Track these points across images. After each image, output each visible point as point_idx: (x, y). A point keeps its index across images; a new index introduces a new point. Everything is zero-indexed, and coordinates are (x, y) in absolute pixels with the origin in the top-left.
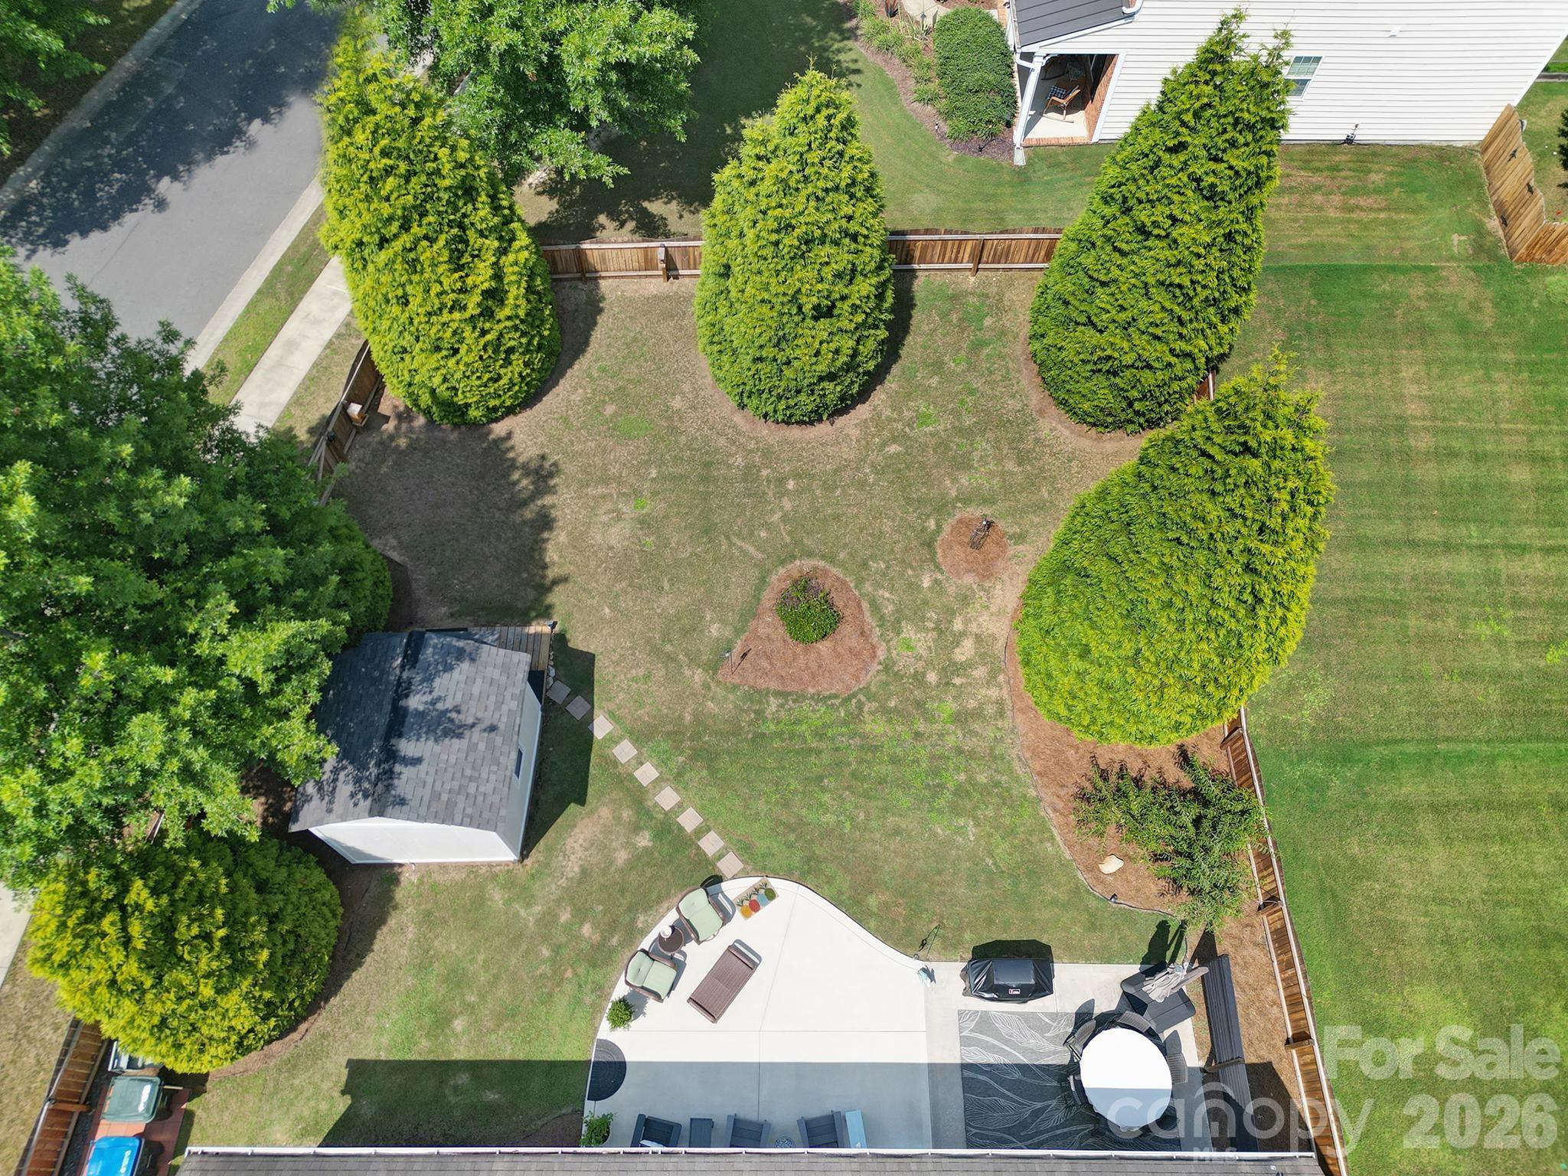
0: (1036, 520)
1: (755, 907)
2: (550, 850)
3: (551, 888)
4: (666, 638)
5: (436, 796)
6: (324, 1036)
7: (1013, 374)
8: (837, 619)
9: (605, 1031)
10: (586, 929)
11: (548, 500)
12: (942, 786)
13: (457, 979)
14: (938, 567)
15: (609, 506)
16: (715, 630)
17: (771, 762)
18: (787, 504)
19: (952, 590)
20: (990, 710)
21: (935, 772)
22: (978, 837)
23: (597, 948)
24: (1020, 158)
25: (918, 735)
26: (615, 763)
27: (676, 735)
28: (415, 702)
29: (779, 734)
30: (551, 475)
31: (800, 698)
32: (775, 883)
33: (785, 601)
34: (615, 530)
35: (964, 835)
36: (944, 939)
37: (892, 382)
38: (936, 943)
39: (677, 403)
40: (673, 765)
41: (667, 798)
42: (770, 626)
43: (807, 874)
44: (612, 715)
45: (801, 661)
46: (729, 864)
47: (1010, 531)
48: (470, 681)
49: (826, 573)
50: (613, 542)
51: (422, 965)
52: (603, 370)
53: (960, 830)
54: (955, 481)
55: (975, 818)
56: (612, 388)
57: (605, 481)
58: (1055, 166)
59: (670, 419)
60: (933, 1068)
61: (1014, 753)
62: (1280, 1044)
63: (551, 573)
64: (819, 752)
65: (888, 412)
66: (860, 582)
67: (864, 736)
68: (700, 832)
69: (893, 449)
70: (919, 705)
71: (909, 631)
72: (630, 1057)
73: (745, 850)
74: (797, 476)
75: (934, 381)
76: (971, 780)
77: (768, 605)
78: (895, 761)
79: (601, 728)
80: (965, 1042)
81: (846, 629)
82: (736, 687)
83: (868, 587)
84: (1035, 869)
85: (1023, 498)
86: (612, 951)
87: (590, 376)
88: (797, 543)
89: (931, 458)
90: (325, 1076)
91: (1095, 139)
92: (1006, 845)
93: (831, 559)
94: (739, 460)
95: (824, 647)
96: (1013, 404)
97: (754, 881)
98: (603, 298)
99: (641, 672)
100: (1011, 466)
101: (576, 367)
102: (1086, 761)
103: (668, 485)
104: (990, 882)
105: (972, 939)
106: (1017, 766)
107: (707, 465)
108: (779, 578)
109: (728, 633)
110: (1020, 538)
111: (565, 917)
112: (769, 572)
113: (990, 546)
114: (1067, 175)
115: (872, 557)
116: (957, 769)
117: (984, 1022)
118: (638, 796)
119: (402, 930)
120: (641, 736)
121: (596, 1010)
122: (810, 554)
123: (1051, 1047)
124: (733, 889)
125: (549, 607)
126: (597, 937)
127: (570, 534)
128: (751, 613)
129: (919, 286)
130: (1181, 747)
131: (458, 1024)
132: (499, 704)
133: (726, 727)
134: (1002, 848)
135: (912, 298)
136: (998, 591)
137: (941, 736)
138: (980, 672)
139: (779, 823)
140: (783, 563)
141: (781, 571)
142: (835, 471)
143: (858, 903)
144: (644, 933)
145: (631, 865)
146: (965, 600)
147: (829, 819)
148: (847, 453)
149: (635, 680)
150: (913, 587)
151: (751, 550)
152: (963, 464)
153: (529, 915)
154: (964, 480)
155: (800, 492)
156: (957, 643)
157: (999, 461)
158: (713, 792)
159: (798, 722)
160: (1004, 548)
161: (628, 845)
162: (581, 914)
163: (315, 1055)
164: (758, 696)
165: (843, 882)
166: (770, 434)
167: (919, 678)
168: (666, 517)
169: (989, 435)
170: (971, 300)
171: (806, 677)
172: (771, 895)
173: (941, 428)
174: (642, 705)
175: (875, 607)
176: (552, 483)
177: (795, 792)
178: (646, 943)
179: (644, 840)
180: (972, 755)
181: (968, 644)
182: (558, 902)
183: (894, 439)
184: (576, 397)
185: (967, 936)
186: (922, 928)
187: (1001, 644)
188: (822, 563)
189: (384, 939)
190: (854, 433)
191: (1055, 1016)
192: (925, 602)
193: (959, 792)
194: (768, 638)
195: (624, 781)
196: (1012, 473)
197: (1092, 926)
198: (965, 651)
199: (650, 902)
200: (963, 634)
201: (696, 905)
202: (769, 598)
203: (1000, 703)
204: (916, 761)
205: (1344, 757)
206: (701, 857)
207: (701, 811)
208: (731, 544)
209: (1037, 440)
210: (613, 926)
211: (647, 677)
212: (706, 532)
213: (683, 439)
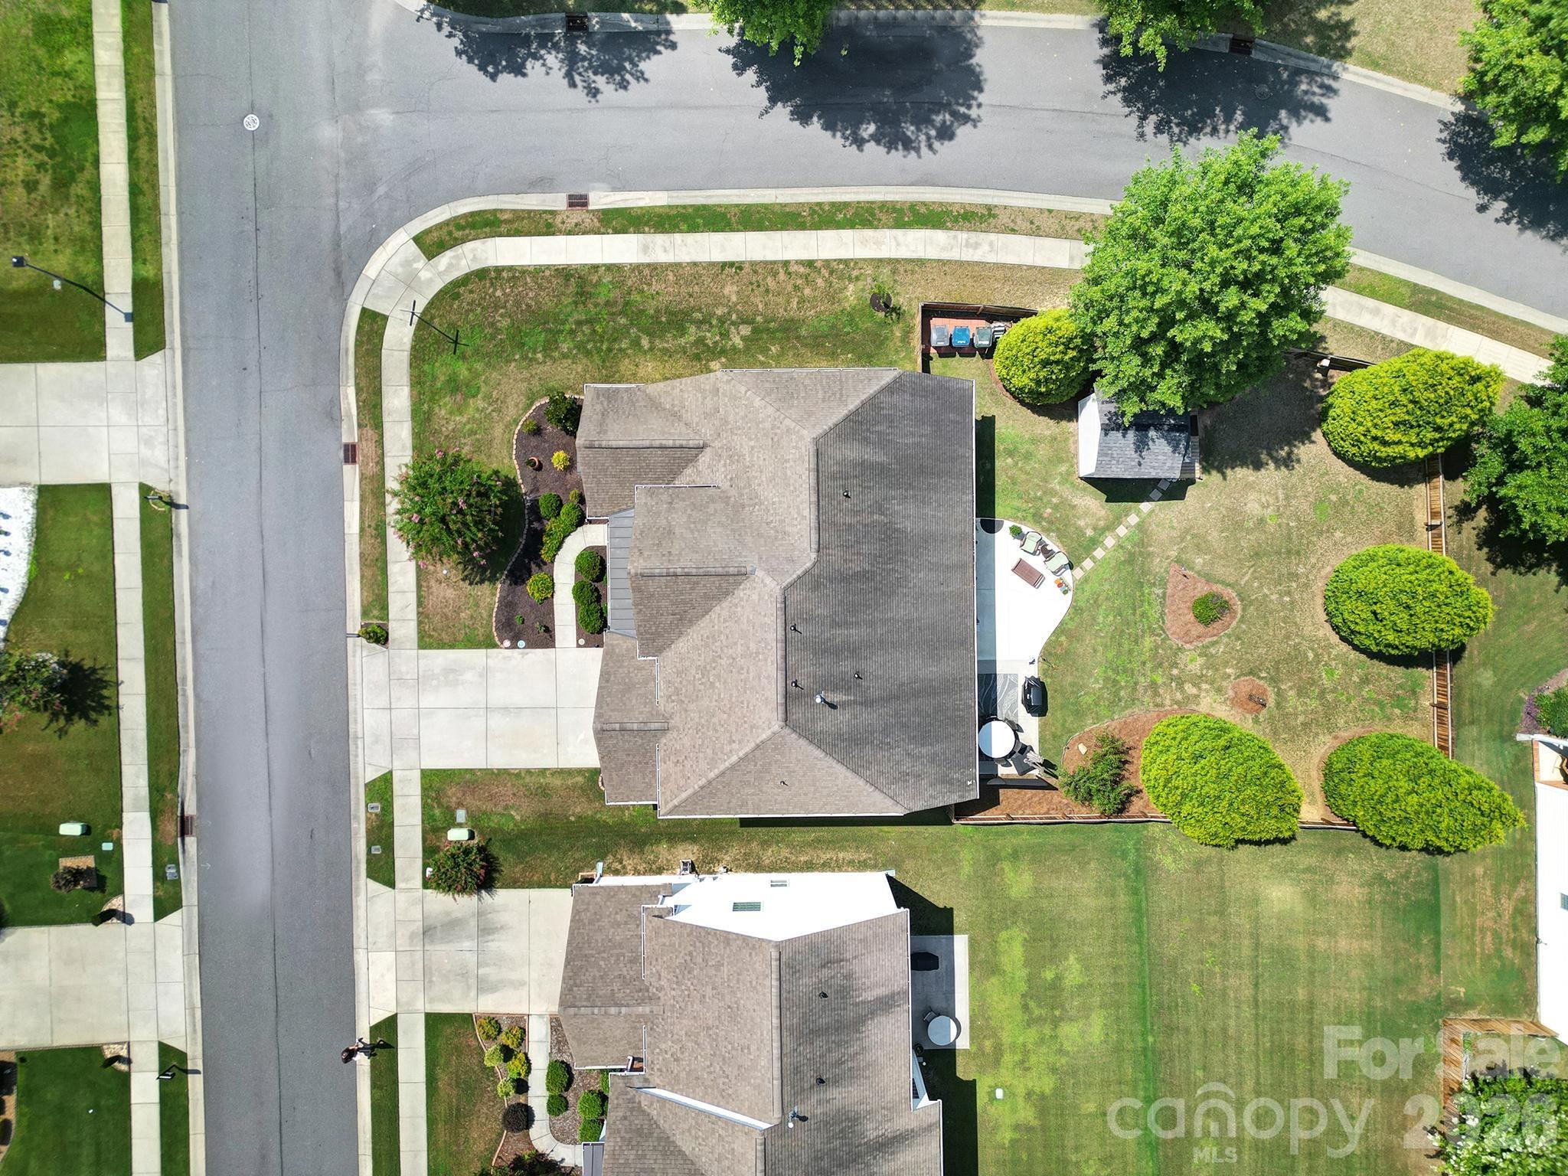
0: (1267, 731)
1: (1060, 585)
2: (1085, 489)
3: (1066, 491)
4: (1194, 536)
5: (1110, 449)
6: (1005, 404)
7: (1361, 723)
8: (1207, 624)
9: (1008, 524)
10: (1049, 510)
11: (1272, 466)
12: (1118, 673)
13: (1028, 456)
14: (1238, 677)
15: (1271, 501)
16: (1199, 561)
17: (1128, 591)
18: (1274, 597)
19: (1224, 684)
20: (1158, 700)
21: (1125, 671)
22: (1094, 688)
23: (1041, 516)
24: (1521, 737)
25: (1144, 663)
26: (1127, 515)
27: (1142, 543)
28: (1152, 433)
29: (1143, 595)
30: (1287, 466)
31: (1162, 605)
32: (1070, 594)
33: (1217, 597)
34: (1257, 506)
35: (1094, 683)
36: (1047, 670)
37: (1354, 655)
38: (1046, 666)
39: (1338, 534)
40: (1126, 543)
41: (1110, 542)
42: (1202, 589)
43: (1075, 609)
44: (1152, 511)
45: (1183, 606)
46: (1078, 573)
47: (1260, 716)
48: (1165, 454)
49: (1234, 618)
50: (1249, 505)
51: (1034, 441)
52: (1361, 491)
53: (1097, 681)
54: (1291, 688)
55: (1103, 688)
56: (1348, 497)
57: (1287, 497)
58: (1517, 759)
59: (1328, 531)
60: (994, 662)
61: (1136, 710)
62: (1008, 811)
63: (1229, 472)
64: (1134, 614)
65: (1334, 652)
66: (1229, 636)
67: (1143, 637)
68: (1093, 559)
69: (1311, 655)
70: (1160, 665)
71: (1201, 661)
72: (997, 535)
73: (1086, 580)
74: (1292, 603)
75: (1356, 679)
76: (1122, 688)
77: (1214, 588)
78: (1130, 652)
79: (1145, 507)
80: (1005, 676)
81: (1201, 628)
82: (1168, 572)
83: (1225, 640)
84: (1079, 714)
85: (1280, 724)
86: (1040, 523)
87: (1356, 484)
88: (1251, 603)
89: (1305, 675)
90: (989, 408)
91: (1537, 784)
92: (1090, 702)
93: (1242, 620)
94: (1301, 570)
95: (1191, 617)
96: (1341, 722)
97: (1071, 585)
98: (1411, 487)
99: (1175, 525)
100: (1301, 719)
101: (1362, 476)
102: (1132, 744)
103: (1285, 532)
104: (1073, 692)
105: (1047, 681)
106: (1130, 710)
107: (1298, 553)
108: (1229, 594)
109: (1198, 568)
110: (1256, 721)
111: (1055, 500)
112: (1233, 588)
113: (1252, 704)
114: (1509, 765)
115: (1243, 643)
116: (1127, 681)
117: (1013, 685)
118: (1110, 527)
119: (1049, 429)
120: (1141, 527)
121: (1016, 519)
122: (1244, 610)
123: (1004, 712)
124: (1067, 576)
125: (1209, 473)
126: (1045, 515)
127: (1254, 482)
128: (1209, 579)
129: (1421, 671)
130: (1141, 791)
131: (1009, 460)
132: (1153, 468)
133: (1146, 569)
134: (1089, 700)
135: (1412, 667)
136: (1224, 707)
137: (1144, 675)
138: (1179, 696)
139: (1099, 595)
140: (1239, 595)
141: (1234, 594)
142: (1296, 623)
143: (1062, 632)
144: (1048, 536)
145: (1078, 528)
146: (1219, 690)
147: (1101, 619)
148: (1308, 630)
149: (1171, 521)
150: (1226, 664)
151: (1246, 578)
152: (1301, 692)
153: (1055, 484)
154: (1290, 693)
155: (1283, 604)
156: (1194, 685)
157: (1304, 713)
158: (1113, 563)
159: (1149, 604)
160: (1250, 712)
161: (1087, 525)
162: (1056, 507)
163: (997, 403)
164: (1163, 583)
165: (1071, 625)
166: (1319, 586)
167: (1175, 665)
168: (1265, 532)
169: (1320, 708)
170: (1413, 703)
171: (1174, 608)
172: (1065, 592)
173: (1325, 682)
174: (1157, 526)
175: (1214, 644)
176: (1282, 468)
177: (1114, 603)
178: (1045, 539)
179: (1089, 533)
180: (1134, 689)
181: (1194, 691)
182: (1061, 497)
183: (1316, 655)
184: (1341, 478)
185: (1049, 680)
186: (1052, 660)
187: (1194, 707)
188: (1239, 616)
189: (1044, 420)
190: (1321, 634)
191: (1016, 715)
192: (1217, 670)
193: (1115, 682)
194: (1194, 589)
195: (1117, 521)
196: (1296, 720)
197: (1054, 736)
198: (1190, 689)
199: (1061, 536)
200: (1200, 689)
201: (1061, 560)
202: (1218, 588)
203: (1162, 705)
204: (1130, 662)
205: (1138, 872)
206: (1081, 560)
207: (1104, 558)
208: (1250, 568)
209: (1317, 734)
210: (1050, 522)
211: (1172, 527)
212: (1257, 554)
213: (1315, 539)
